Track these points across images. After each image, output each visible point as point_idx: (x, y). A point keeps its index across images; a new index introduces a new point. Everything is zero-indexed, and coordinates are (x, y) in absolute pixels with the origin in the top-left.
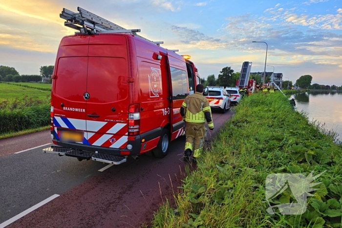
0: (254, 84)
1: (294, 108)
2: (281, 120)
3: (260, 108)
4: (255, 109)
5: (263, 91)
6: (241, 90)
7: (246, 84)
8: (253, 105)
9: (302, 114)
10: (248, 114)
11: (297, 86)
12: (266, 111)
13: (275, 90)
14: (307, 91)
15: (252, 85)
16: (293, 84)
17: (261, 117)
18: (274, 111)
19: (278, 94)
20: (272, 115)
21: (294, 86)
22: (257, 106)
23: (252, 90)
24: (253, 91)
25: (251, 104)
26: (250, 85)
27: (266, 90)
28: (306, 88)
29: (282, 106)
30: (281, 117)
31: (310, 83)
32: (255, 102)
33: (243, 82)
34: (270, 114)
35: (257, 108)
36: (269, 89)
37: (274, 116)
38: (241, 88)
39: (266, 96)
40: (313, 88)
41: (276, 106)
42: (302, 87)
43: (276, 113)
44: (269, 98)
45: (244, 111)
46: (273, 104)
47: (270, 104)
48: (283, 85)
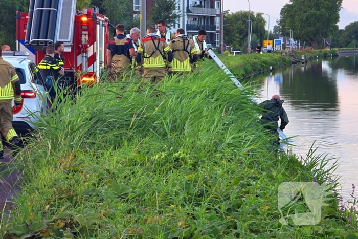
0: (101, 31)
1: (277, 142)
2: (224, 207)
3: (133, 154)
4: (113, 160)
5: (147, 64)
6: (42, 66)
7: (64, 34)
8: (99, 139)
9: (313, 164)
10: (81, 189)
11: (285, 34)
12: (161, 165)
13: (194, 59)
14: (325, 57)
15: (92, 40)
16: (269, 27)
17: (139, 199)
18: (195, 165)
19: (208, 82)
20: (187, 186)
21: (272, 38)
22: (117, 145)
23: (92, 60)
24: (98, 67)
25: (91, 133)
26: (85, 38)
27: (157, 62)
28: (320, 45)
29: (229, 139)
30: (223, 188)
31: (337, 19)
32: (110, 126)
33: (47, 23)
34: (176, 179)
35: (117, 156)
36: (169, 57)
37: (196, 190)
38: (39, 51)
39: (158, 95)
40: (347, 44)
41: (203, 139)
42: (307, 39)
43: (202, 173)
44: (171, 102)
45: (60, 174)
46: (187, 129)
47: (174, 129)
48: (227, 32)
